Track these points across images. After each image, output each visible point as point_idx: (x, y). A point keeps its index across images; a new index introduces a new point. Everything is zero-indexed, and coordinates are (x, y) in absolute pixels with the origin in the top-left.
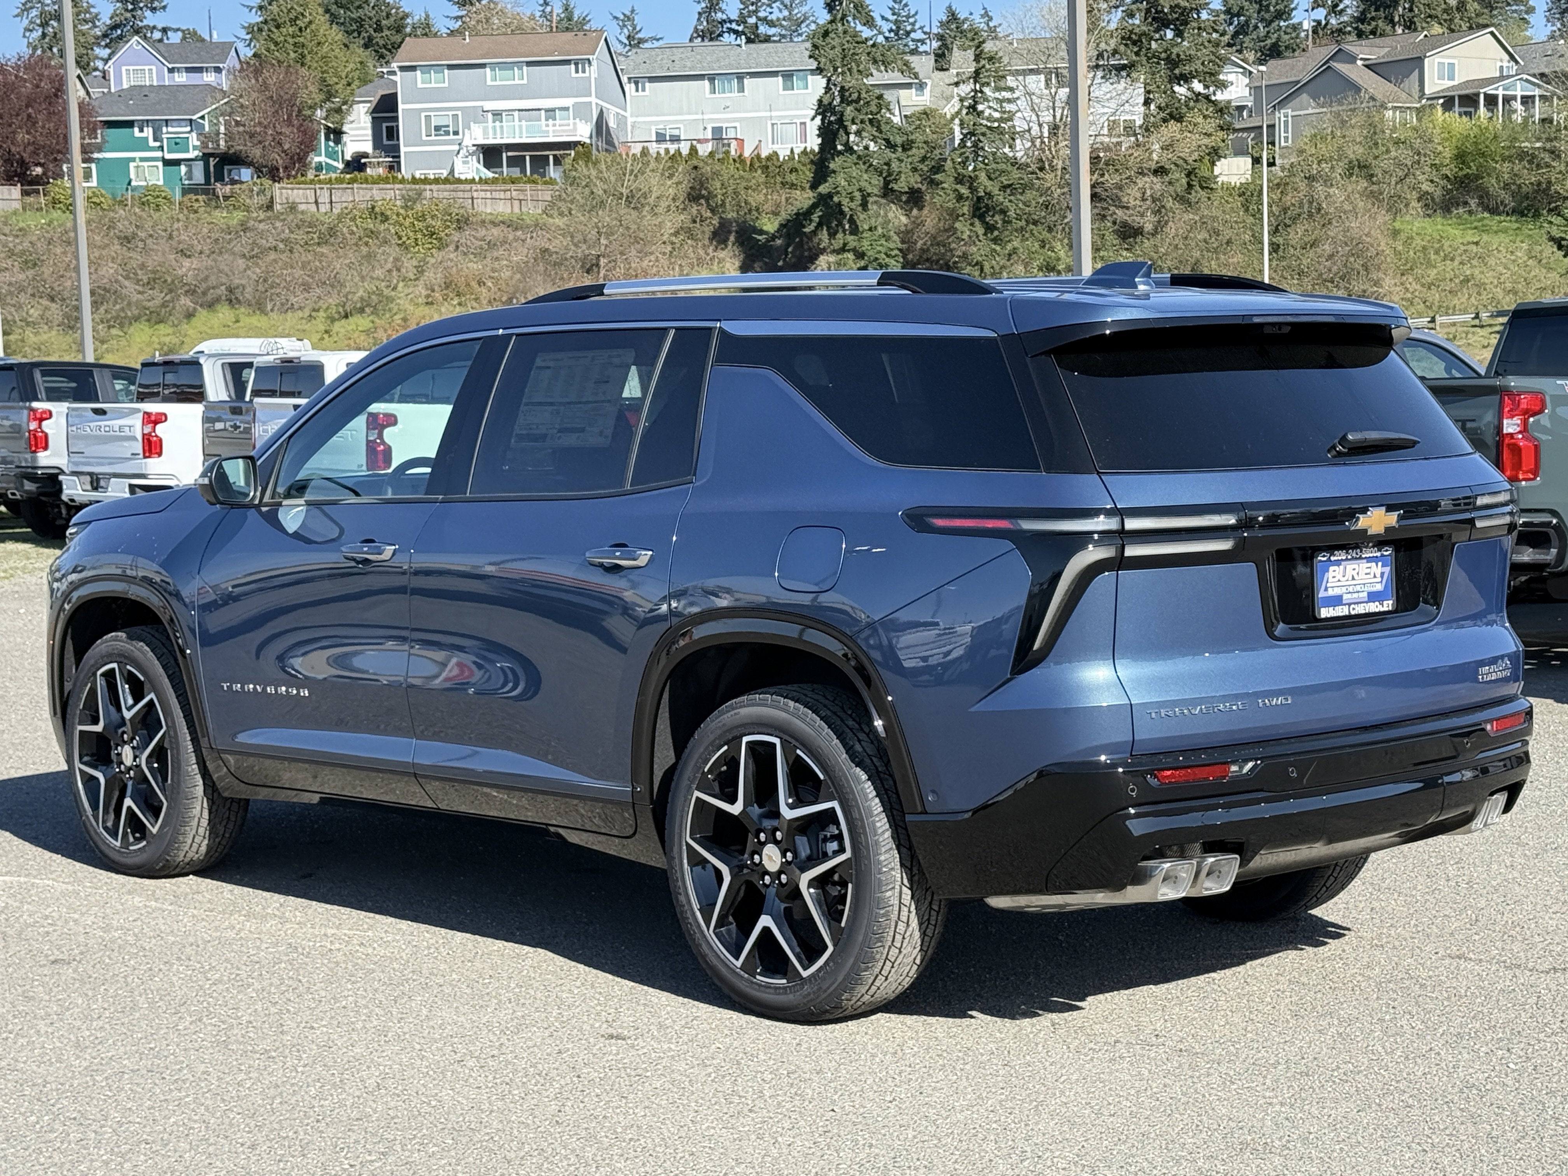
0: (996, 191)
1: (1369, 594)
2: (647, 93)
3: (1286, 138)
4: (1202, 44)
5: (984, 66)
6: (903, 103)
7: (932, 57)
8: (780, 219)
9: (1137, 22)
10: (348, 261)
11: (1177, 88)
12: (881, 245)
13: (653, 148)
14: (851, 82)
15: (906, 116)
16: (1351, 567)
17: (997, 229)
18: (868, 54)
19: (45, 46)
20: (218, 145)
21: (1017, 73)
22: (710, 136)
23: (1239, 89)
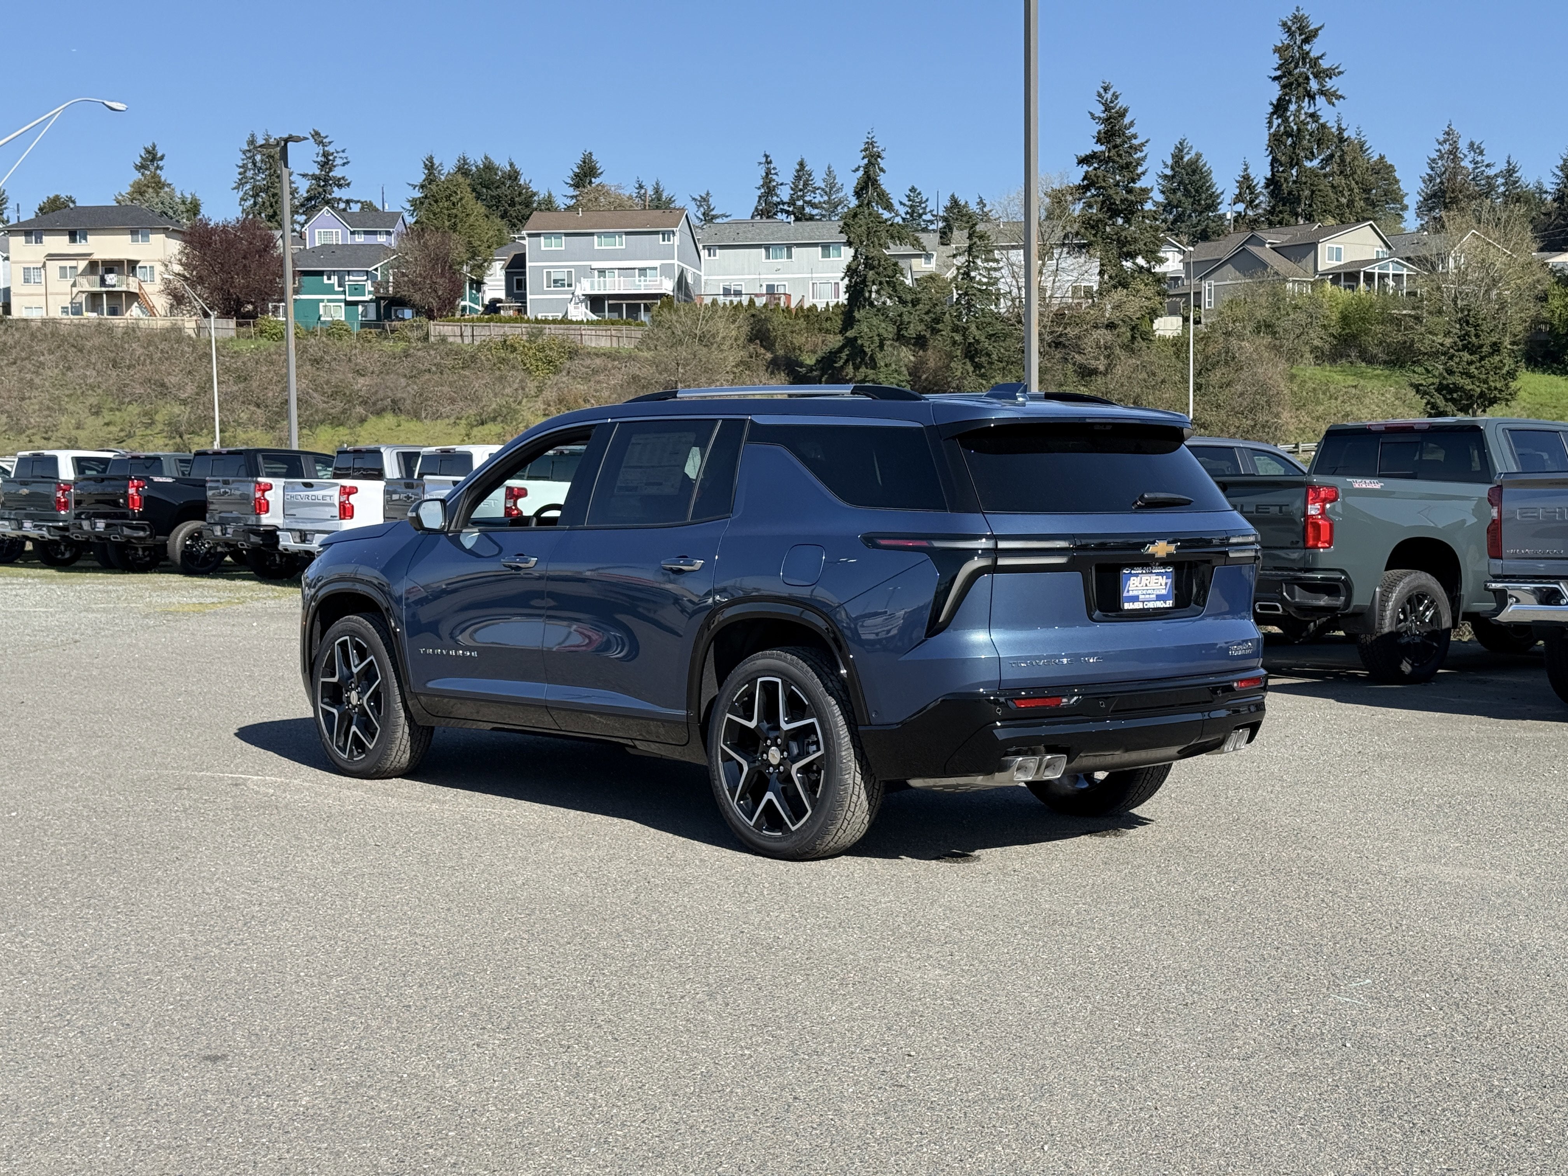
0: (983, 339)
1: (1157, 596)
2: (717, 257)
3: (1210, 303)
4: (1145, 229)
5: (975, 243)
6: (914, 269)
7: (938, 235)
8: (816, 356)
9: (1095, 211)
10: (484, 382)
11: (1124, 263)
12: (894, 378)
13: (721, 300)
14: (873, 252)
15: (916, 279)
16: (1145, 578)
17: (984, 367)
18: (887, 231)
19: (256, 212)
20: (388, 291)
21: (1003, 248)
22: (765, 292)
23: (1175, 264)
